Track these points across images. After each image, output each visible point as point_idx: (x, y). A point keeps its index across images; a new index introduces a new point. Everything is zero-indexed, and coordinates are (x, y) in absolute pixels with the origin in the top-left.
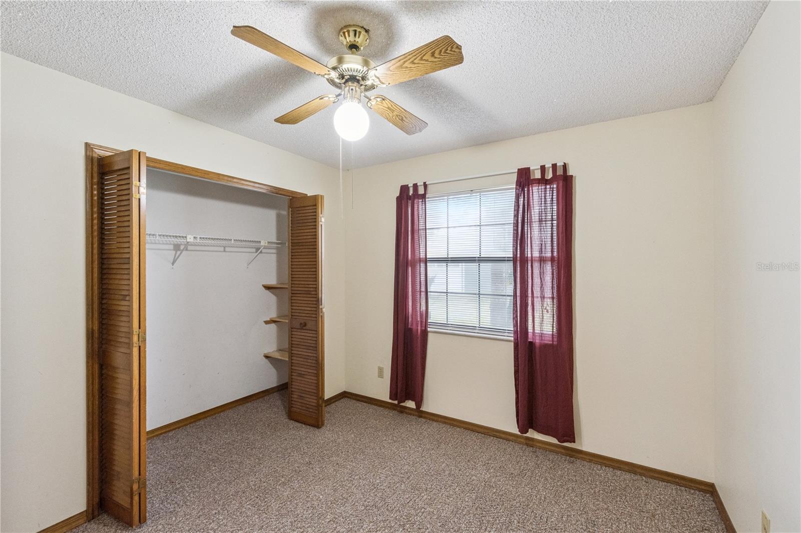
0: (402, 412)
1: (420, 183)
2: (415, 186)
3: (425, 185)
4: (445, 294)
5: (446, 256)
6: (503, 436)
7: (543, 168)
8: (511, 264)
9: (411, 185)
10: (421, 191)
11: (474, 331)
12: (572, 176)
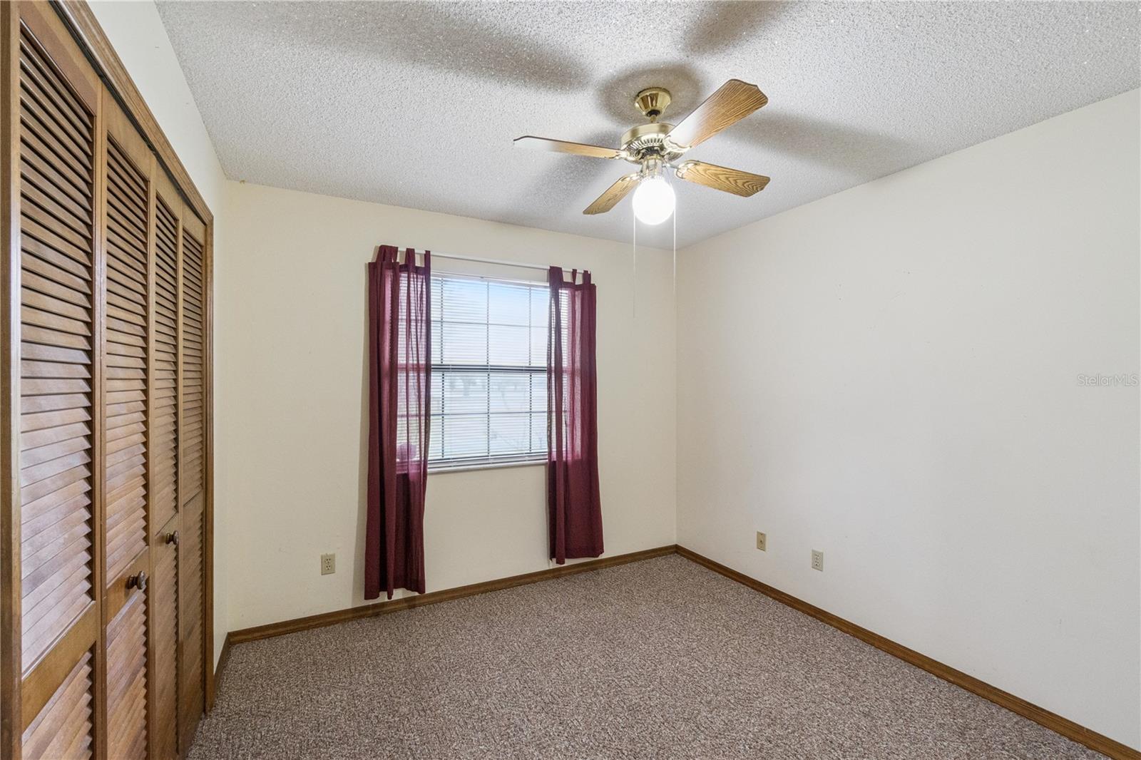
0: (377, 615)
1: (419, 251)
2: (410, 253)
3: (427, 256)
4: (441, 417)
5: (439, 363)
6: (528, 580)
7: (574, 273)
8: (545, 376)
9: (402, 249)
10: (419, 262)
11: (487, 462)
12: (594, 285)
